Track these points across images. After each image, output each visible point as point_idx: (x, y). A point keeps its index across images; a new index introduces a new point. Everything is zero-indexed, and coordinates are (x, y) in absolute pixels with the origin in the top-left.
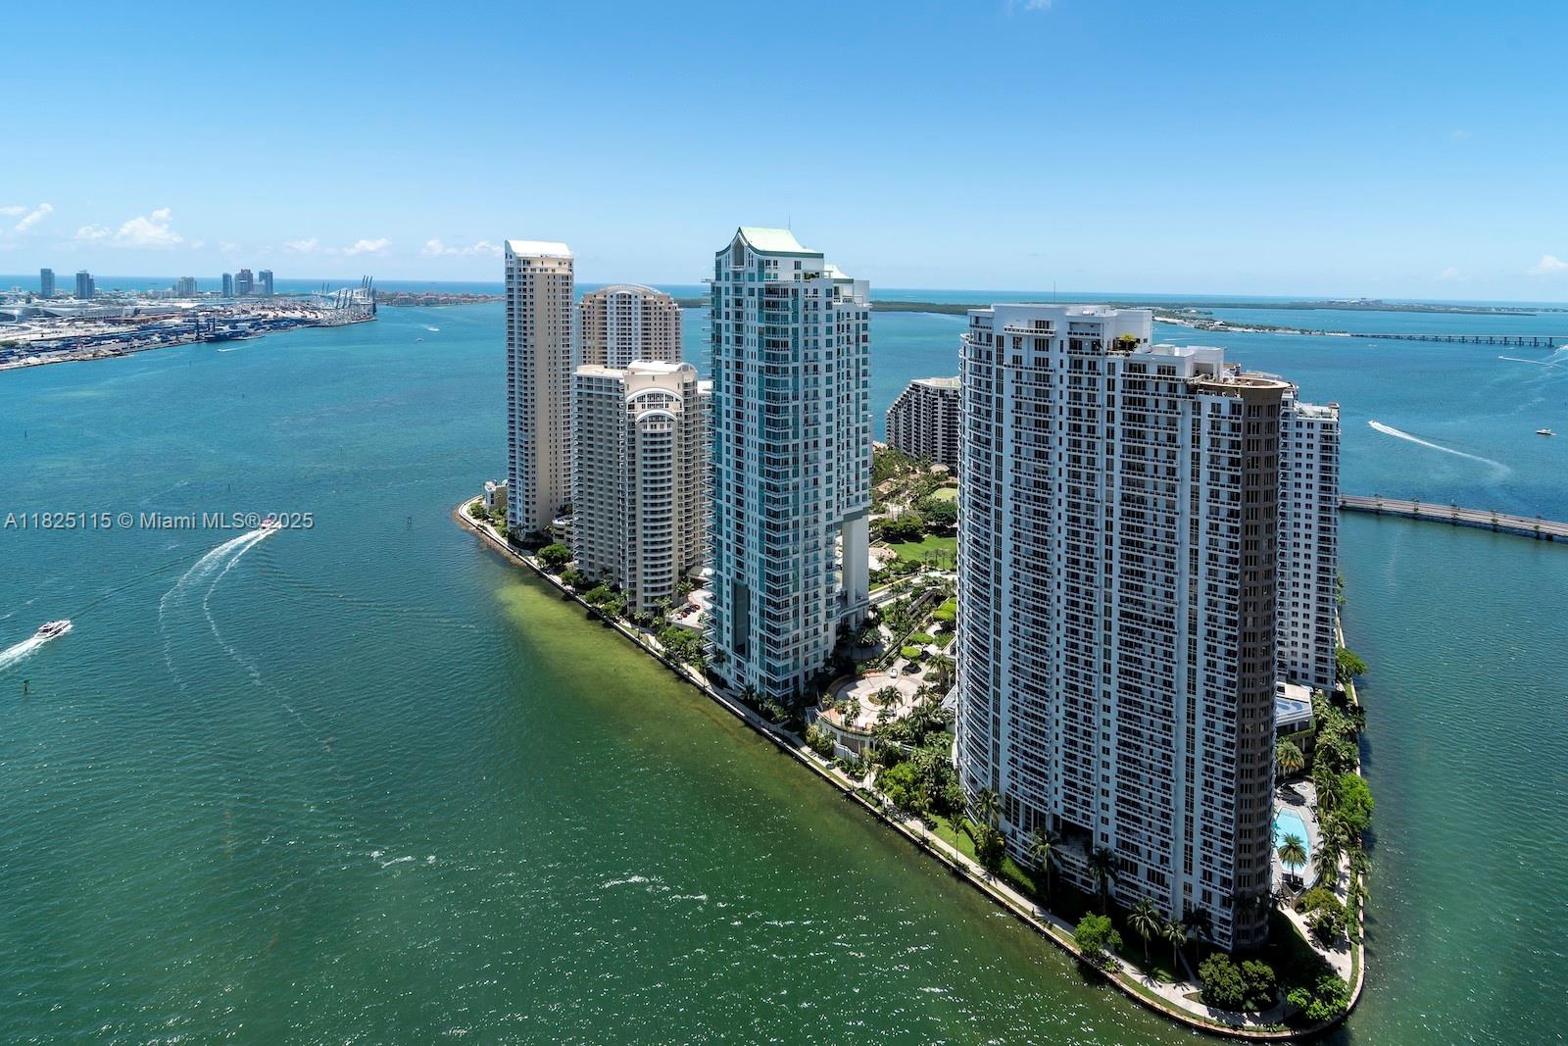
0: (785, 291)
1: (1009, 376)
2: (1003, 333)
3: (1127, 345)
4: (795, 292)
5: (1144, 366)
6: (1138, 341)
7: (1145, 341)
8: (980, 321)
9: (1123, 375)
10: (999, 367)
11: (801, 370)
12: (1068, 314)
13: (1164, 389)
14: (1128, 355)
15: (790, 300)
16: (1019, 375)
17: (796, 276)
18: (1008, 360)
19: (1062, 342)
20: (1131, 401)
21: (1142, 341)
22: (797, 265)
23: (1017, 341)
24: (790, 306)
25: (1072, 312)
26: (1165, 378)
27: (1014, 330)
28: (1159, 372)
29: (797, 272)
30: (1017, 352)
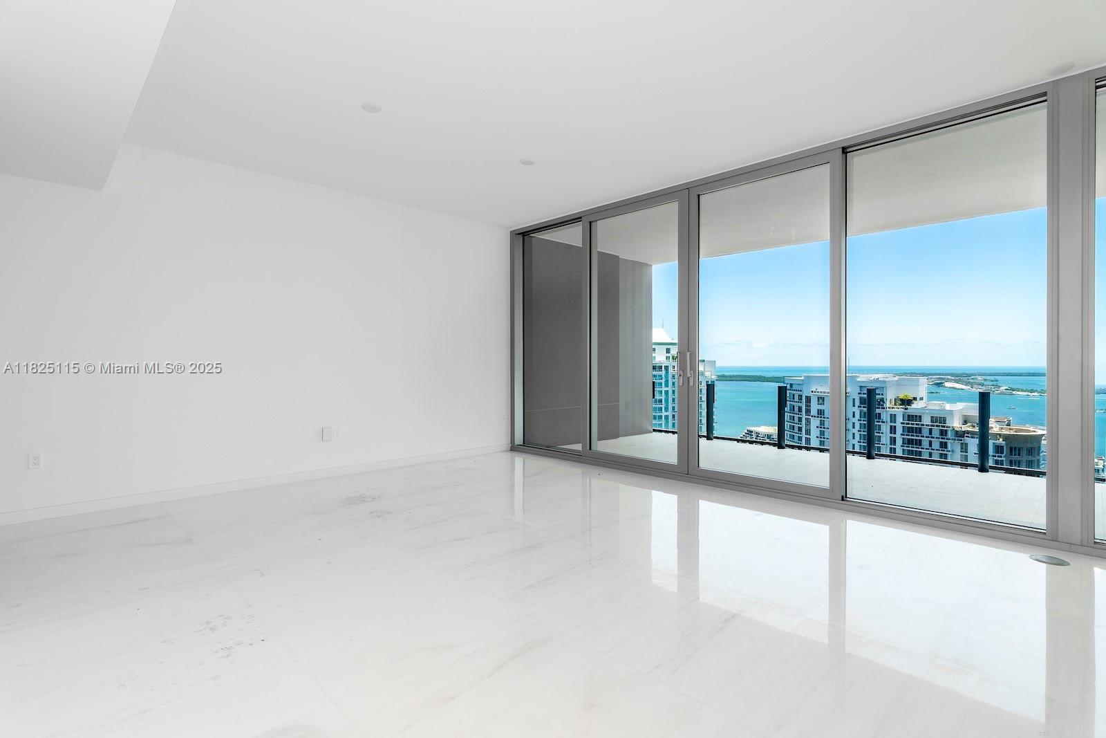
0: (660, 367)
1: (815, 423)
2: (811, 394)
3: (906, 402)
4: (667, 368)
5: (920, 417)
6: (915, 399)
7: (922, 399)
8: (794, 386)
9: (902, 423)
10: (807, 417)
11: (670, 417)
12: (858, 380)
13: (936, 432)
14: (906, 409)
15: (663, 373)
16: (822, 423)
17: (668, 358)
18: (814, 412)
19: (854, 399)
20: (910, 442)
21: (918, 399)
22: (668, 351)
23: (821, 400)
24: (663, 376)
25: (862, 378)
26: (937, 426)
27: (818, 392)
28: (932, 421)
29: (668, 355)
30: (821, 407)
